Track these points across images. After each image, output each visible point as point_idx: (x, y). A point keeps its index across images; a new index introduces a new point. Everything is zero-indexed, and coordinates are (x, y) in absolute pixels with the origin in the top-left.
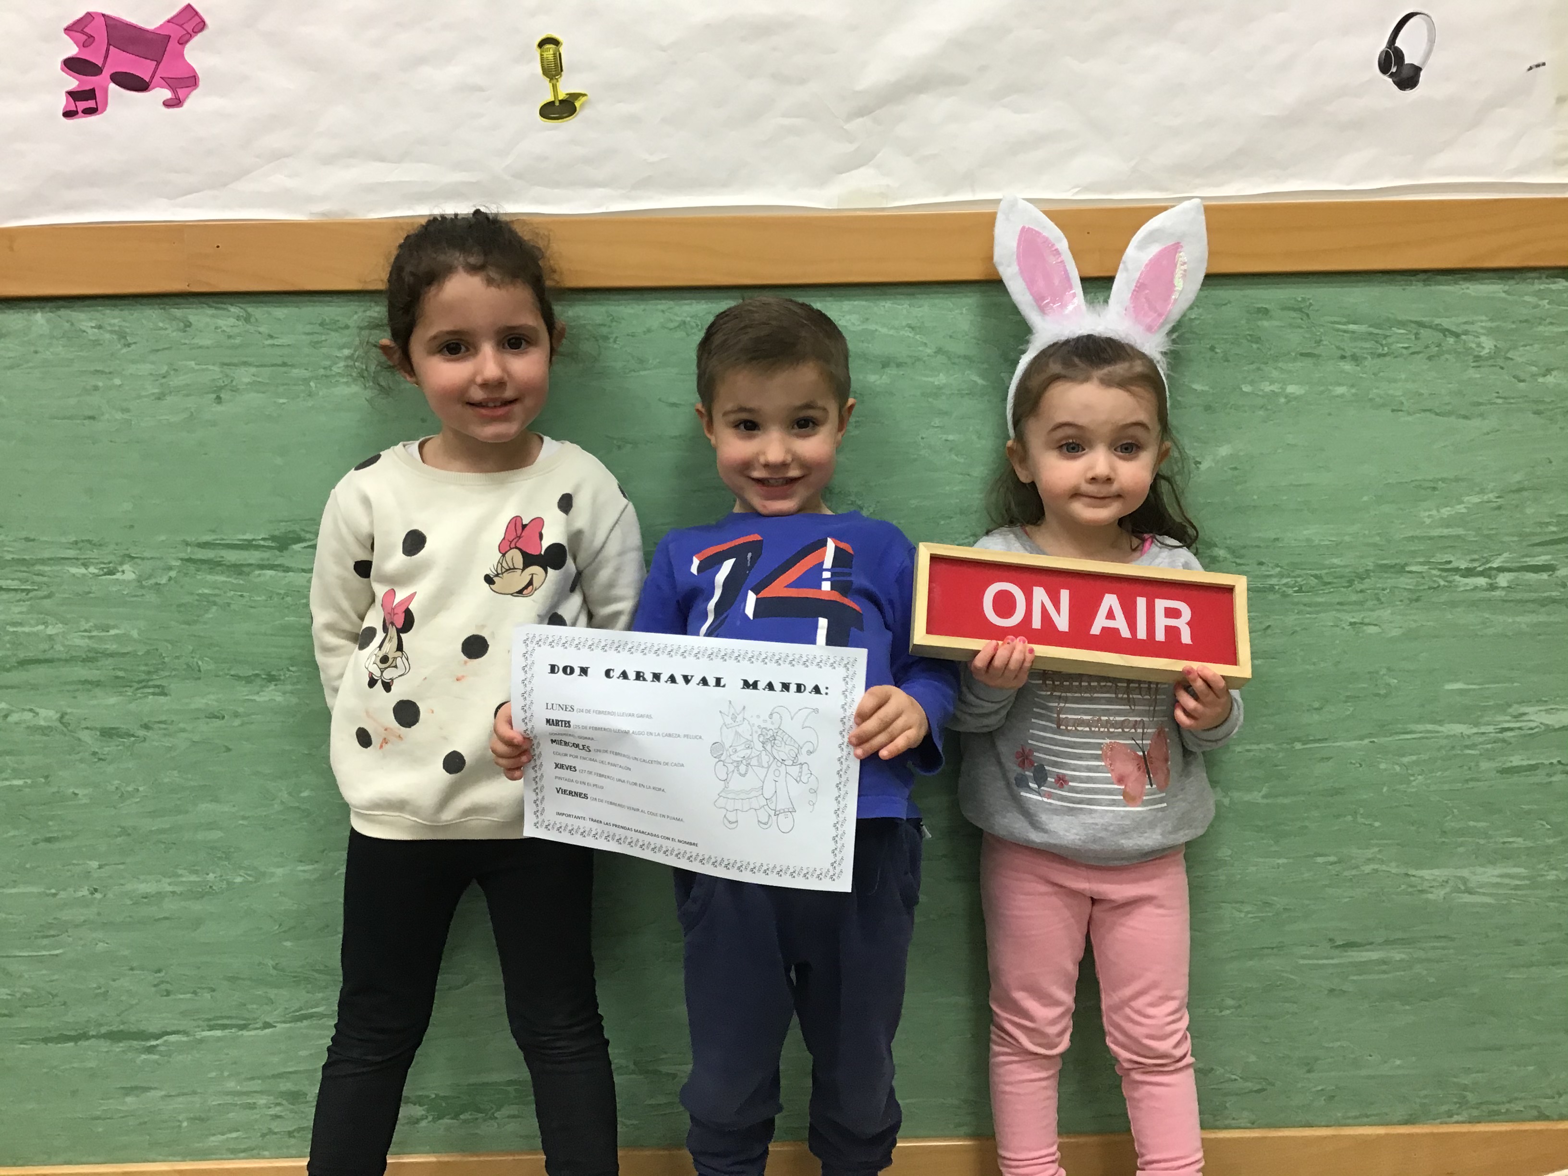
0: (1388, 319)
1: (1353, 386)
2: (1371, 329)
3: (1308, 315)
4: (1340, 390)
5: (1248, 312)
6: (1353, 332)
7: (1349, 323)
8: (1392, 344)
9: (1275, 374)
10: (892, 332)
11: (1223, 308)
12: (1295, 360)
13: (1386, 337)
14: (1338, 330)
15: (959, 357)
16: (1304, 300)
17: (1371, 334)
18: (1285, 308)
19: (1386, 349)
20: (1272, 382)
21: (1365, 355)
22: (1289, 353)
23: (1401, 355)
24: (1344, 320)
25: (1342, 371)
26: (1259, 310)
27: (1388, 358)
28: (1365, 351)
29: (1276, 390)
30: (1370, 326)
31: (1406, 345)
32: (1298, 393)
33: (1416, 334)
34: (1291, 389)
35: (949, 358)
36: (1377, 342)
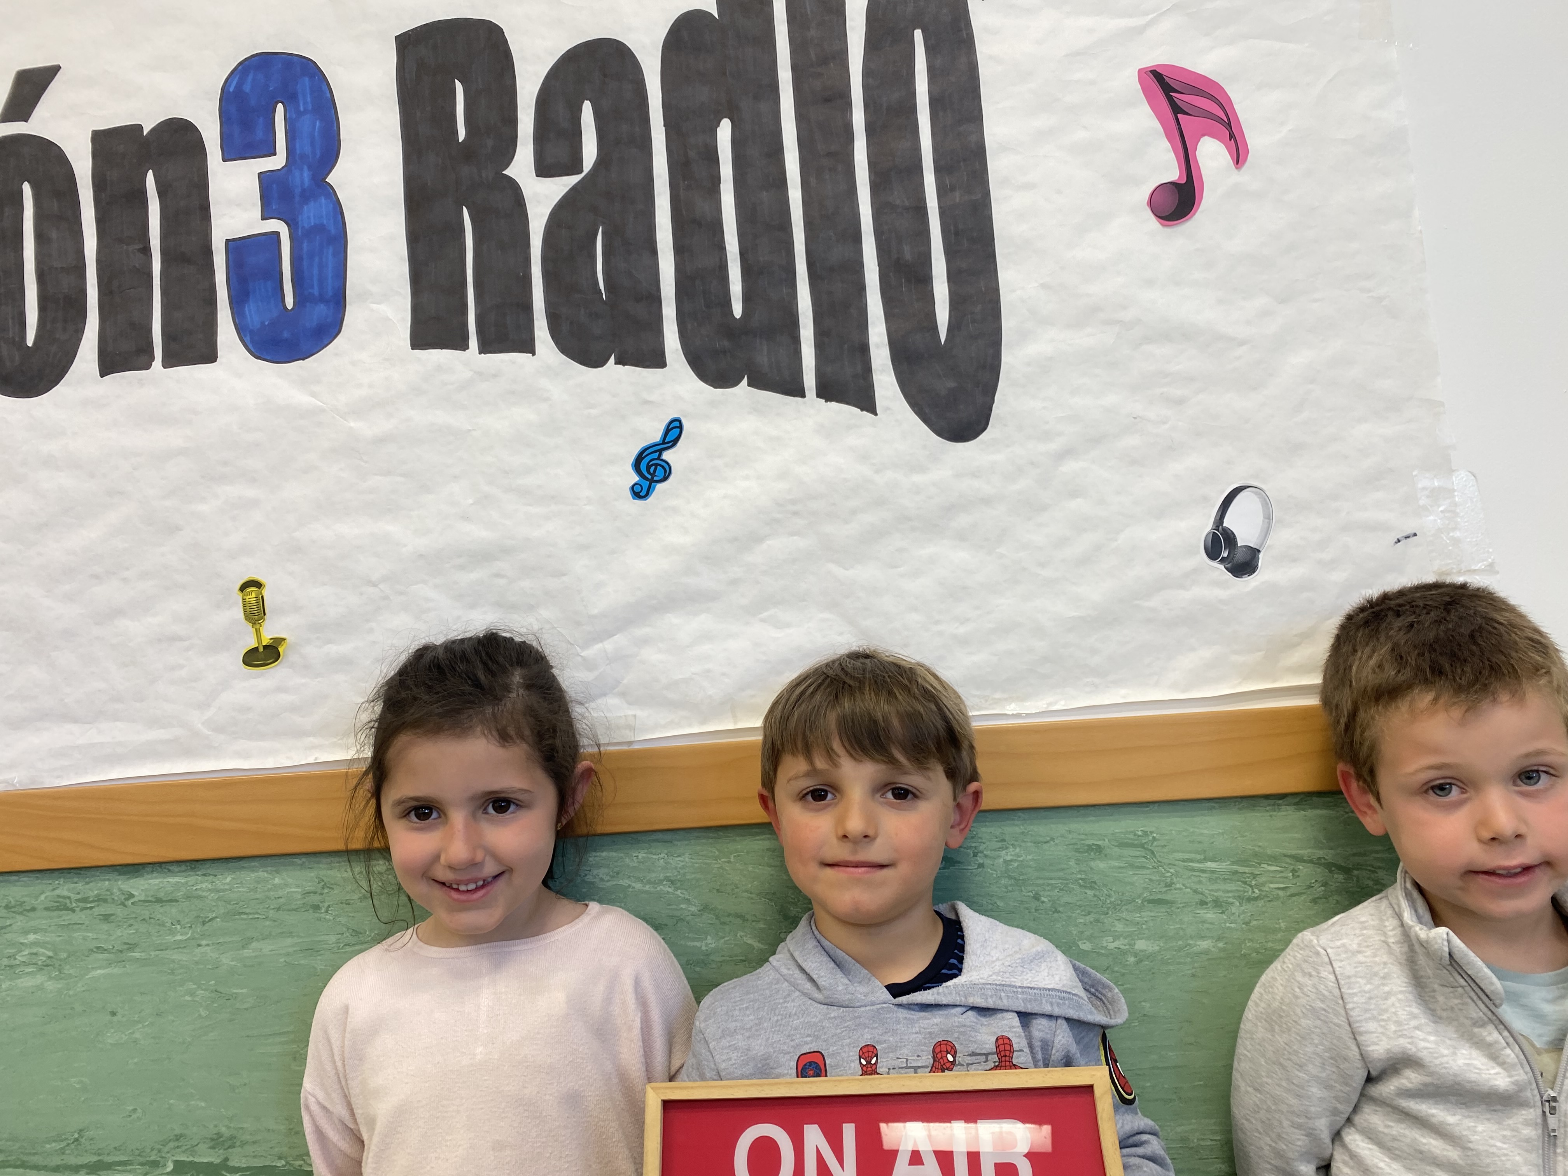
0: (1256, 855)
1: (1219, 939)
2: (1235, 867)
3: (1153, 853)
4: (1204, 944)
5: (1077, 851)
6: (1213, 872)
7: (1206, 860)
8: (1263, 884)
9: (1119, 927)
10: (647, 887)
11: (1045, 846)
12: (1140, 909)
13: (1255, 876)
14: (1193, 870)
15: (729, 915)
16: (1145, 833)
17: (1236, 872)
18: (1122, 845)
19: (1256, 891)
20: (1116, 938)
21: (1231, 900)
22: (1133, 900)
23: (1277, 898)
24: (1202, 857)
25: (1204, 922)
26: (1090, 848)
27: (1261, 903)
28: (1230, 895)
29: (1122, 947)
30: (1233, 863)
31: (1282, 886)
32: (1150, 949)
33: (1294, 871)
34: (1141, 945)
35: (717, 917)
36: (1245, 883)
